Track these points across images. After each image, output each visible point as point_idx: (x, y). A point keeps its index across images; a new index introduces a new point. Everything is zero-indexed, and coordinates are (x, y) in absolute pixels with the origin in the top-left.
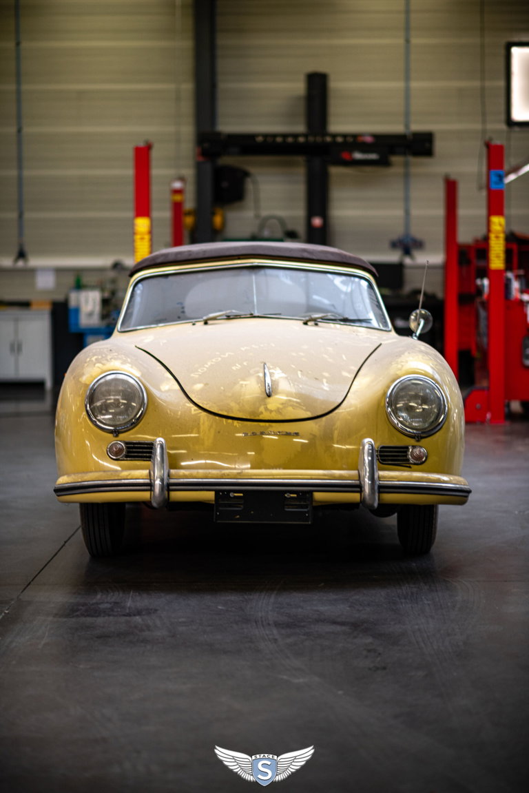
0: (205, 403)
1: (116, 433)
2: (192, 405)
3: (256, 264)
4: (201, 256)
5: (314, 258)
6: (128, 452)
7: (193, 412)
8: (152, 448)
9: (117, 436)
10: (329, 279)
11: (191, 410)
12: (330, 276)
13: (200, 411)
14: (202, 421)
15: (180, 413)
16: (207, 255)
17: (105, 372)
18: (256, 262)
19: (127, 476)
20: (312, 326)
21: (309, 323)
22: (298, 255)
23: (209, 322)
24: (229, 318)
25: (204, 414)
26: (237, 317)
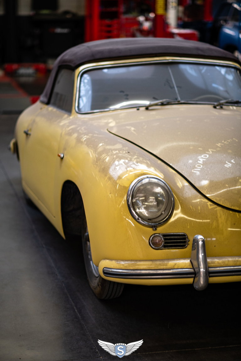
0: (218, 199)
1: (155, 227)
2: (206, 200)
3: (170, 61)
4: (129, 54)
5: (206, 54)
6: (166, 243)
7: (210, 207)
8: (185, 239)
9: (156, 229)
10: (217, 70)
11: (207, 205)
12: (218, 68)
13: (216, 206)
14: (219, 215)
15: (199, 208)
16: (133, 53)
17: (139, 176)
18: (169, 59)
19: (174, 266)
20: (219, 109)
21: (218, 107)
22: (195, 52)
23: (150, 108)
24: (162, 104)
25: (219, 208)
26: (168, 104)
